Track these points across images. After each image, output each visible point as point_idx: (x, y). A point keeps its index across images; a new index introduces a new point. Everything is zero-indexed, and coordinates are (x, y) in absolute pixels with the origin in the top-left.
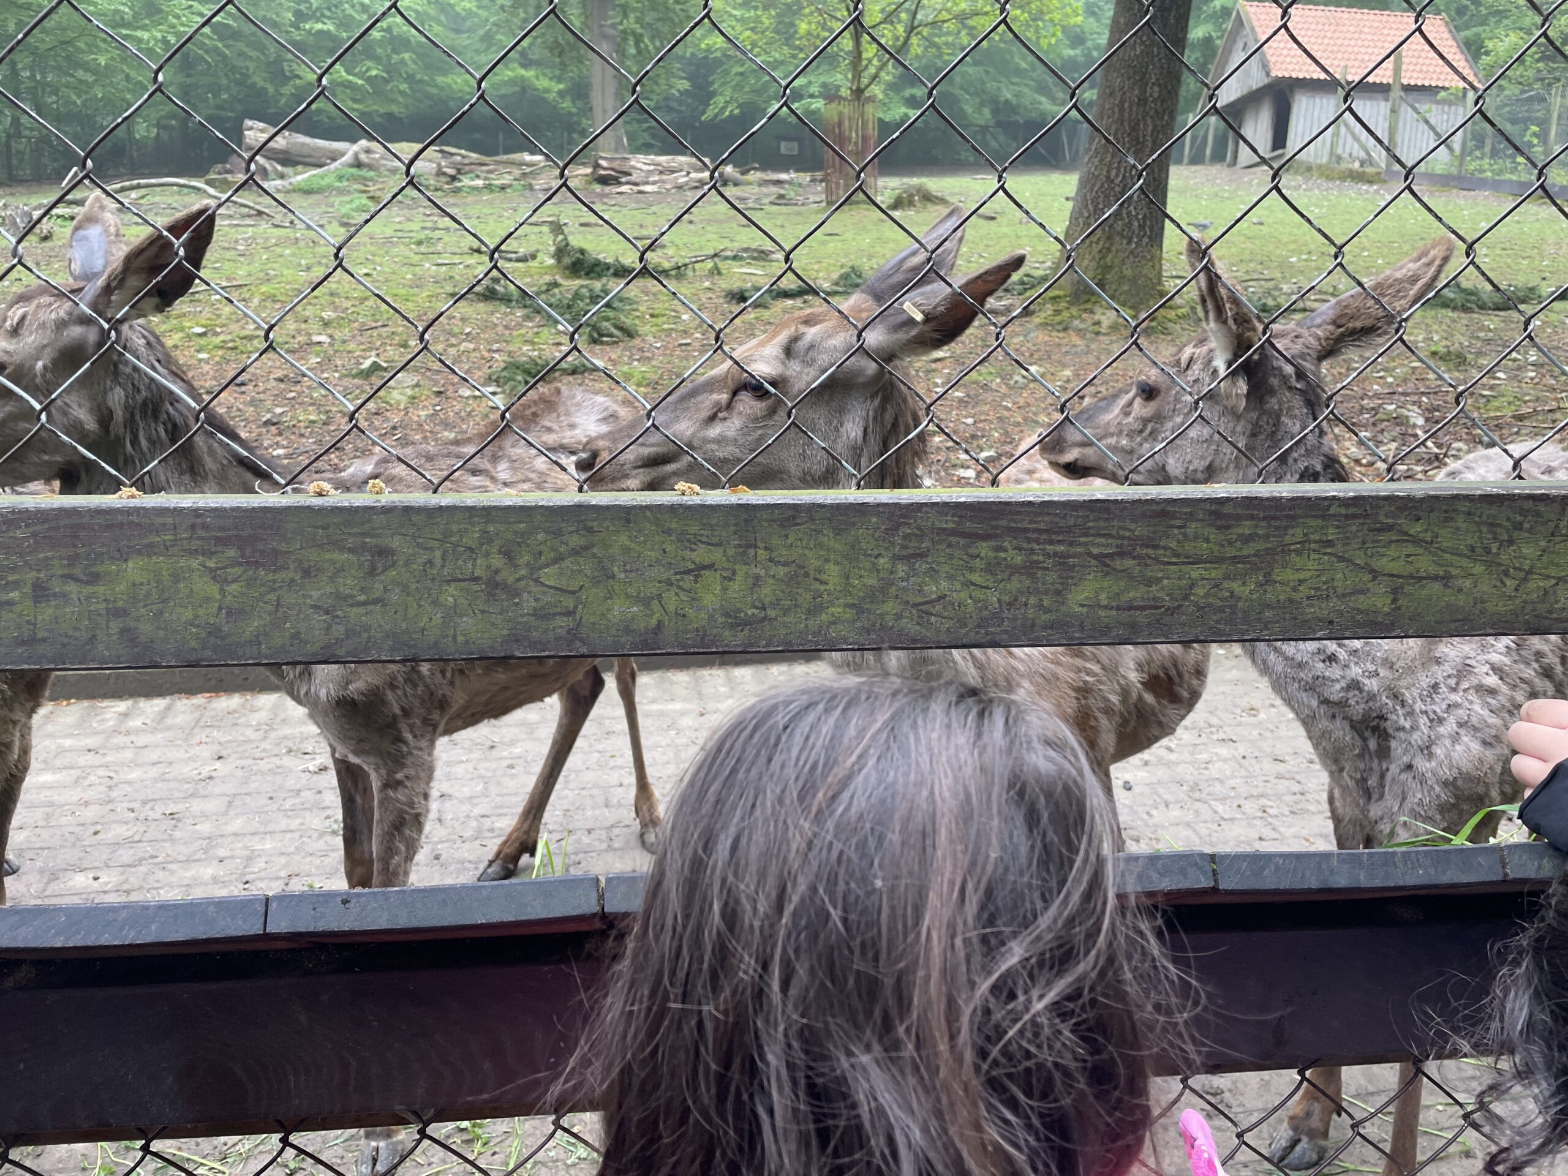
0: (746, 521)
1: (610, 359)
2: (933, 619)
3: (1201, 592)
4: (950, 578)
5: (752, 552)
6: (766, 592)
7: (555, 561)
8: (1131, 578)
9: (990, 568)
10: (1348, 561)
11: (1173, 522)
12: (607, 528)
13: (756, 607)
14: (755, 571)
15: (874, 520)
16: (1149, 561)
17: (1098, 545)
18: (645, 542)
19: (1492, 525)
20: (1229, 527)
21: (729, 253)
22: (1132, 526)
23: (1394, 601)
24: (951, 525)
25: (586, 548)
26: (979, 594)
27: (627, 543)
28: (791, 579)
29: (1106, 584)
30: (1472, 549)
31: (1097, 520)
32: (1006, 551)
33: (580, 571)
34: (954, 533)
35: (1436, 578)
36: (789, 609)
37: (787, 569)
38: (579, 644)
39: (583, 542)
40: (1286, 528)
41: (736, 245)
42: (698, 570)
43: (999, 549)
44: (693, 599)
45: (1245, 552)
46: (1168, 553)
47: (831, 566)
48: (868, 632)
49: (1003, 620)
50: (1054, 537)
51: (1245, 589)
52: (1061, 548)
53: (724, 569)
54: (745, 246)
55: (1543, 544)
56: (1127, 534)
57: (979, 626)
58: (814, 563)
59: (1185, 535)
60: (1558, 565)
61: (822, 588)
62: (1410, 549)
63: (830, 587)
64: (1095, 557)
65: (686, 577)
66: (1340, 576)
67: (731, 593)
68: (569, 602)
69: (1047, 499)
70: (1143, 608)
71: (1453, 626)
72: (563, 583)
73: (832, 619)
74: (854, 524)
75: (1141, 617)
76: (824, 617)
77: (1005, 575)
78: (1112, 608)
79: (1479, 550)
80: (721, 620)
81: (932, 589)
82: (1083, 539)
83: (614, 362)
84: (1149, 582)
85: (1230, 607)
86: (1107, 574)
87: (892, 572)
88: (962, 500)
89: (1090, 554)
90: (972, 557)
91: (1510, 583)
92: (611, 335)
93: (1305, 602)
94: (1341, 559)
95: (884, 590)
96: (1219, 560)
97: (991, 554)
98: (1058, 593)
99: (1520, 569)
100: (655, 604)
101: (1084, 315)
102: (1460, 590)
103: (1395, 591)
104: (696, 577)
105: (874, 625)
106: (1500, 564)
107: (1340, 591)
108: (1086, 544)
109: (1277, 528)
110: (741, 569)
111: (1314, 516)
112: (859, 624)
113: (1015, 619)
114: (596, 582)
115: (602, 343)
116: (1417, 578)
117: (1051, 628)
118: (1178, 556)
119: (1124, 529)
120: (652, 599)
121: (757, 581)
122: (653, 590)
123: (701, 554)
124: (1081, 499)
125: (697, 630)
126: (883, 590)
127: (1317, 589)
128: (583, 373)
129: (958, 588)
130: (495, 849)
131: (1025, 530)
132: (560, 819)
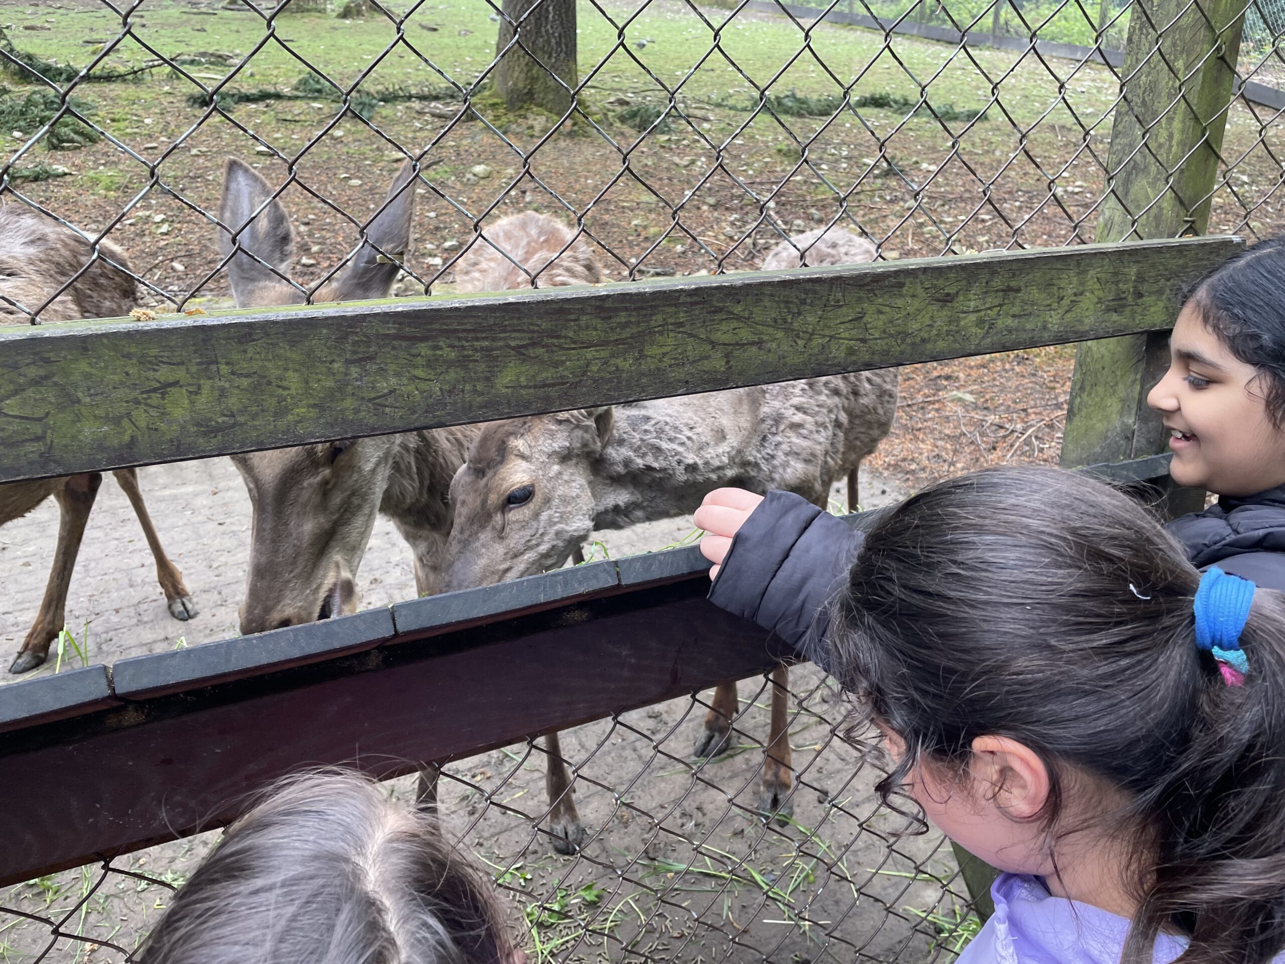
0: (204, 341)
1: (73, 165)
2: (387, 410)
3: (595, 369)
4: (397, 374)
5: (214, 368)
6: (233, 402)
7: (15, 393)
8: (543, 362)
9: (430, 364)
10: (694, 336)
11: (569, 317)
12: (65, 358)
13: (226, 416)
14: (219, 384)
15: (325, 331)
16: (554, 349)
17: (514, 339)
18: (106, 367)
19: (787, 302)
20: (610, 318)
21: (186, 57)
22: (539, 322)
23: (728, 362)
24: (393, 331)
25: (46, 377)
26: (423, 386)
27: (88, 369)
28: (255, 388)
29: (523, 369)
30: (775, 321)
31: (512, 318)
32: (441, 349)
33: (43, 400)
34: (396, 337)
35: (753, 343)
36: (257, 414)
37: (250, 380)
38: (53, 465)
39: (42, 372)
40: (651, 315)
41: (193, 49)
42: (164, 388)
43: (436, 348)
44: (163, 414)
45: (624, 336)
46: (568, 341)
47: (290, 373)
48: (332, 426)
49: (446, 405)
50: (479, 335)
51: (626, 364)
52: (486, 343)
53: (189, 385)
54: (202, 50)
55: (820, 313)
56: (536, 328)
57: (426, 412)
58: (274, 373)
59: (579, 326)
60: (829, 327)
61: (285, 393)
62: (735, 324)
63: (293, 392)
64: (513, 348)
65: (153, 395)
66: (690, 348)
67: (198, 406)
68: (38, 429)
69: (470, 304)
70: (553, 385)
71: (766, 377)
72: (27, 412)
73: (297, 419)
74: (307, 336)
75: (553, 392)
76: (290, 417)
77: (443, 369)
78: (530, 387)
79: (779, 321)
80: (193, 429)
81: (383, 386)
82: (502, 335)
83: (79, 168)
84: (556, 365)
85: (617, 378)
86: (524, 361)
87: (346, 375)
88: (400, 309)
89: (508, 346)
90: (414, 356)
91: (801, 343)
92: (72, 141)
93: (669, 369)
94: (690, 335)
95: (341, 388)
96: (605, 343)
97: (429, 352)
98: (488, 379)
99: (806, 332)
100: (125, 423)
101: (520, 120)
102: (769, 351)
103: (727, 356)
104: (163, 394)
105: (336, 420)
106: (793, 330)
107: (691, 359)
108: (505, 339)
109: (645, 315)
110: (206, 384)
111: (670, 305)
112: (322, 421)
113: (455, 403)
114: (61, 408)
115: (63, 148)
116: (741, 345)
117: (486, 407)
118: (575, 342)
119: (533, 325)
120: (122, 417)
121: (223, 393)
122: (121, 410)
123: (164, 374)
124: (497, 303)
125: (171, 441)
126: (340, 390)
127: (675, 359)
128: (46, 179)
129: (406, 382)
130: (22, 641)
131: (455, 331)
132: (86, 604)
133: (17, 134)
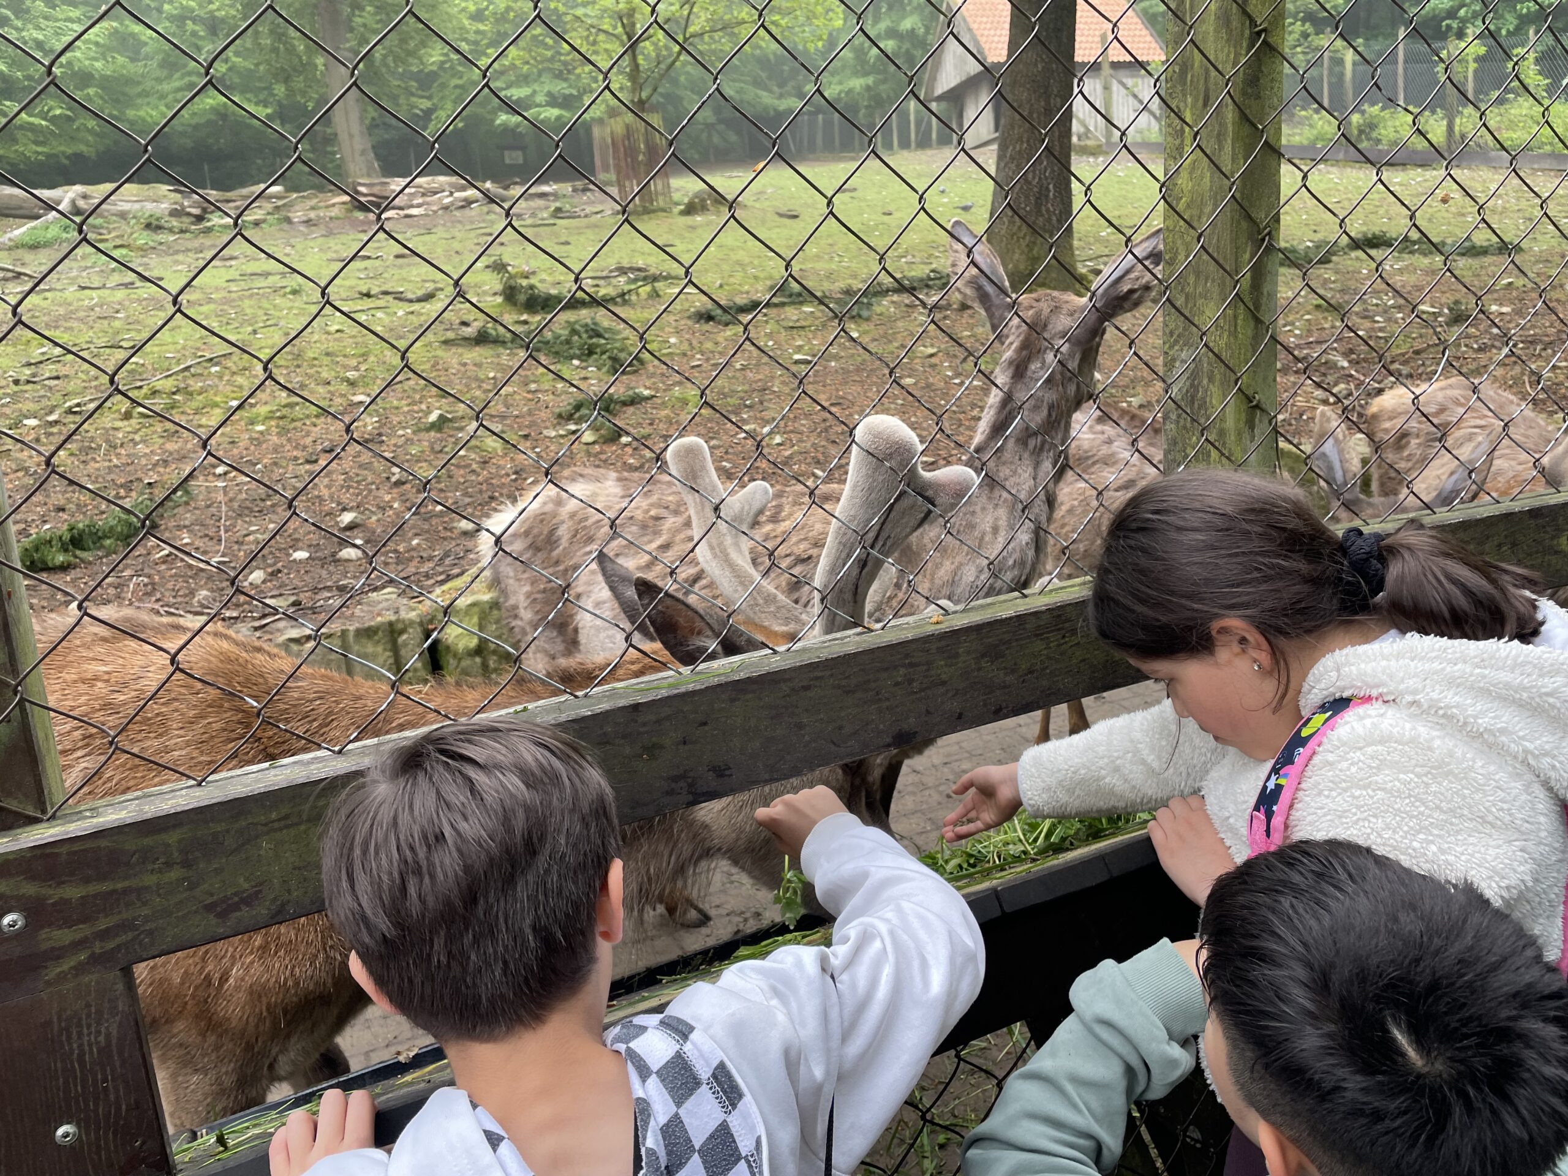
133: (576, 362)
